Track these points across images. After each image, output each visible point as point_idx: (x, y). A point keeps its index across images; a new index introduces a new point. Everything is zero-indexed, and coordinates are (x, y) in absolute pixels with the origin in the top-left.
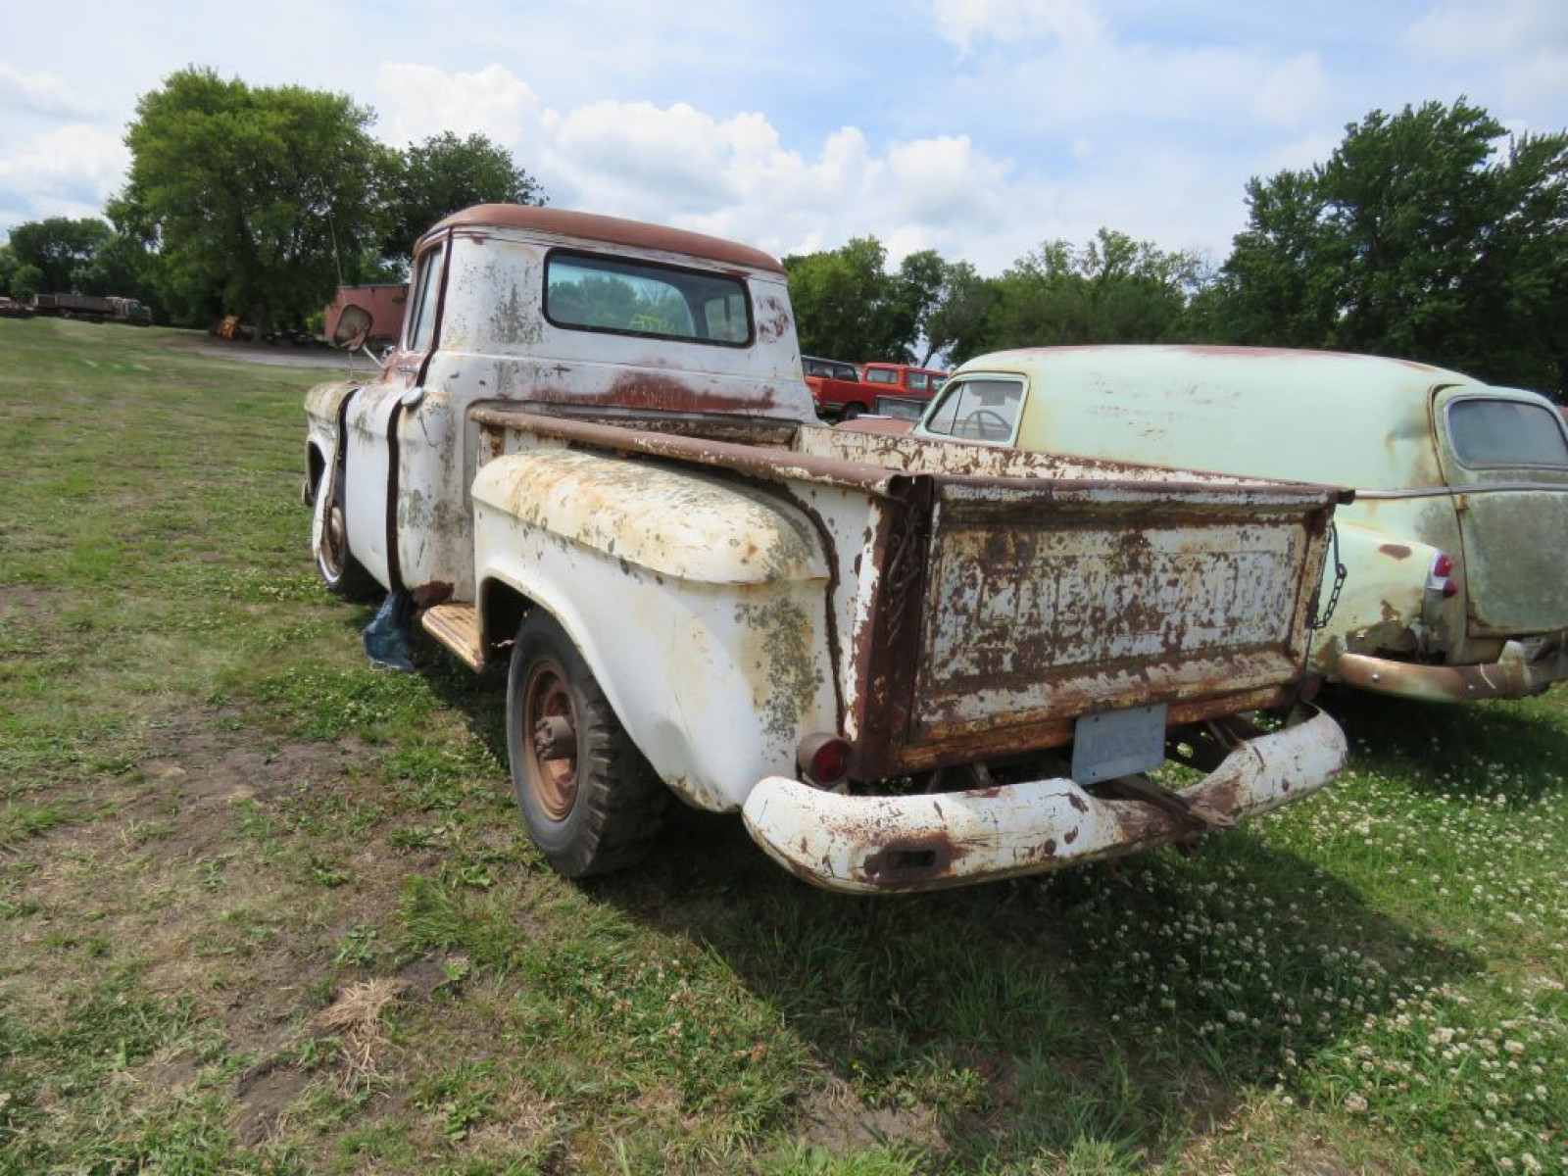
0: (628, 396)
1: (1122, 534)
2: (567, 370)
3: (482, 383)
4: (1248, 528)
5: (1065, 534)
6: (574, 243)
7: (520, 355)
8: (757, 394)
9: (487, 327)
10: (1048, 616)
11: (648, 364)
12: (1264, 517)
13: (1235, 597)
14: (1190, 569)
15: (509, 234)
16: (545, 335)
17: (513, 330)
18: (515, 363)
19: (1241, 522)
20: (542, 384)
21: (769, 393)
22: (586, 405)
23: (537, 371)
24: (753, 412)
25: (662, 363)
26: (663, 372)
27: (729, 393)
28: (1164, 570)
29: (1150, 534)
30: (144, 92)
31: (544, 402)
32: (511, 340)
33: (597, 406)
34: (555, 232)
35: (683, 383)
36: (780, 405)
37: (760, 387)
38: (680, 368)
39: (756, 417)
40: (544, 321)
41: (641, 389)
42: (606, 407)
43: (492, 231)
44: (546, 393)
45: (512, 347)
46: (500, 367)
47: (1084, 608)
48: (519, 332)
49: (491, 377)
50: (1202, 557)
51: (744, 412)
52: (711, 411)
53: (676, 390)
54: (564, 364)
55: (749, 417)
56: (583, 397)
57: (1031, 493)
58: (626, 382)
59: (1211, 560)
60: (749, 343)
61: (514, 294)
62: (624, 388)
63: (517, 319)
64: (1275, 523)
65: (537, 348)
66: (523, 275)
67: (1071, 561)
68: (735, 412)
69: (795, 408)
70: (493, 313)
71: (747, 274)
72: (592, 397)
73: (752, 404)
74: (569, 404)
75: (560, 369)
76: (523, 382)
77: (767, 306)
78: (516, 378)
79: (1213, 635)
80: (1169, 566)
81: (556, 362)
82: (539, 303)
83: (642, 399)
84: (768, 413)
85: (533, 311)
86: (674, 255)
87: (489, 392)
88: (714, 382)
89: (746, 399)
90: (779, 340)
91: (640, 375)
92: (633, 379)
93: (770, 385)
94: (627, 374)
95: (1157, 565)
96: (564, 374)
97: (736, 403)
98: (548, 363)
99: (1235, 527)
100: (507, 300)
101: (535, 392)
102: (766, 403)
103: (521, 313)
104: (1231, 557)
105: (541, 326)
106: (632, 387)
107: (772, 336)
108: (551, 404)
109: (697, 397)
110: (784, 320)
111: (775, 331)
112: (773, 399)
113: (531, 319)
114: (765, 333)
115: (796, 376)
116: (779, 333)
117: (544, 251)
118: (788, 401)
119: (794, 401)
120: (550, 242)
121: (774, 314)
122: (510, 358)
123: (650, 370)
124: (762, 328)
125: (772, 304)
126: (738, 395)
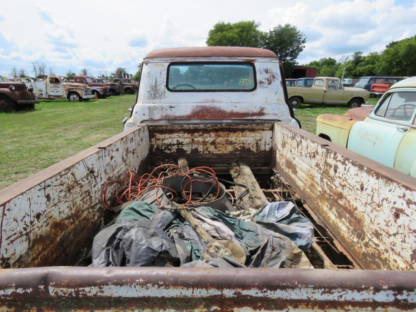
0: (198, 115)
2: (174, 107)
3: (144, 114)
6: (179, 60)
7: (157, 103)
8: (256, 110)
9: (147, 94)
11: (207, 102)
15: (155, 60)
16: (166, 95)
17: (155, 94)
18: (154, 107)
20: (164, 114)
21: (262, 110)
22: (182, 120)
23: (162, 109)
24: (254, 118)
25: (213, 101)
26: (212, 105)
27: (243, 111)
31: (165, 120)
32: (154, 98)
33: (185, 120)
34: (171, 57)
35: (221, 109)
36: (268, 114)
37: (258, 107)
38: (221, 102)
39: (256, 120)
40: (166, 90)
41: (203, 112)
42: (190, 120)
43: (150, 60)
44: (166, 116)
45: (155, 101)
46: (150, 108)
48: (157, 95)
49: (147, 112)
51: (250, 118)
52: (234, 118)
53: (219, 112)
54: (173, 105)
55: (252, 120)
56: (180, 117)
58: (197, 110)
60: (255, 88)
61: (156, 82)
62: (196, 112)
63: (156, 90)
65: (164, 100)
66: (159, 75)
68: (246, 118)
69: (276, 115)
70: (148, 89)
71: (254, 60)
72: (184, 117)
73: (254, 114)
74: (175, 120)
75: (171, 107)
76: (158, 113)
77: (264, 72)
78: (155, 112)
81: (169, 105)
82: (165, 84)
83: (204, 116)
84: (261, 118)
85: (162, 87)
87: (146, 118)
88: (235, 107)
89: (251, 112)
90: (271, 86)
91: (202, 107)
92: (200, 108)
93: (263, 106)
94: (198, 106)
96: (172, 109)
97: (246, 114)
98: (166, 105)
100: (153, 84)
101: (162, 116)
102: (261, 113)
103: (158, 88)
105: (165, 92)
106: (199, 112)
107: (266, 85)
108: (169, 120)
109: (228, 113)
110: (274, 77)
111: (267, 83)
112: (264, 111)
113: (162, 90)
114: (262, 84)
115: (277, 101)
116: (270, 84)
117: (167, 64)
118: (272, 112)
119: (275, 112)
120: (170, 60)
121: (267, 76)
122: (153, 105)
123: (207, 105)
124: (261, 82)
125: (267, 72)
126: (247, 111)
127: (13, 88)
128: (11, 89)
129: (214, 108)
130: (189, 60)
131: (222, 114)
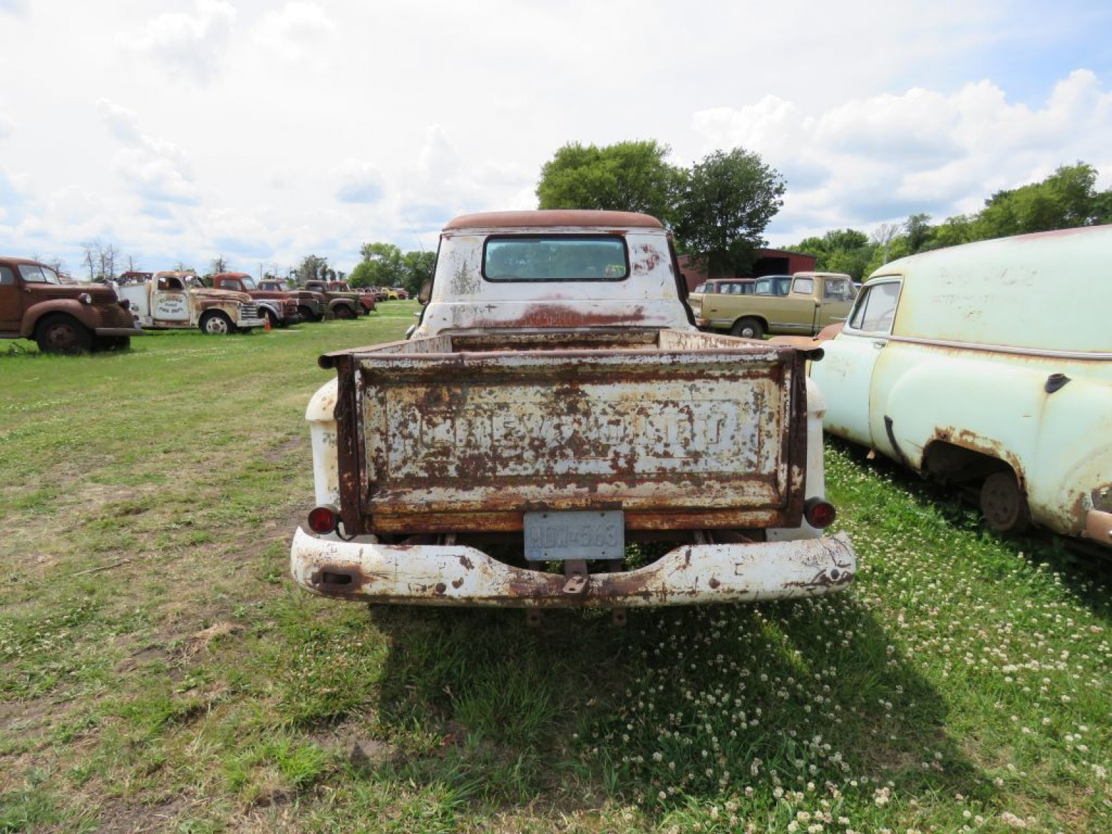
0: (534, 320)
1: (555, 388)
2: (494, 307)
3: (445, 319)
4: (699, 383)
5: (495, 389)
6: (502, 231)
7: (467, 301)
8: (629, 312)
9: (449, 287)
10: (486, 442)
11: (548, 298)
12: (717, 373)
13: (693, 435)
14: (633, 414)
15: (464, 232)
16: (482, 287)
17: (463, 287)
18: (463, 306)
19: (690, 377)
20: (479, 317)
21: (640, 310)
22: (508, 328)
23: (475, 310)
24: (627, 323)
25: (559, 297)
26: (558, 302)
27: (609, 312)
28: (604, 413)
29: (587, 388)
30: (543, 163)
31: (480, 327)
32: (462, 292)
33: (514, 328)
34: (490, 226)
35: (572, 309)
36: (648, 317)
37: (633, 306)
38: (571, 298)
39: (629, 327)
40: (482, 279)
41: (542, 315)
42: (520, 327)
43: (455, 232)
44: (481, 322)
45: (462, 297)
46: (454, 309)
47: (522, 438)
48: (467, 287)
49: (449, 315)
50: (645, 404)
51: (620, 324)
52: (593, 325)
53: (568, 314)
54: (492, 304)
55: (624, 327)
56: (505, 323)
57: (440, 362)
58: (533, 311)
59: (657, 408)
60: (627, 276)
61: (465, 266)
62: (531, 315)
63: (466, 280)
64: (734, 378)
65: (477, 295)
66: (470, 255)
67: (503, 406)
68: (614, 324)
69: (663, 318)
70: (452, 278)
71: (625, 232)
72: (511, 322)
73: (625, 318)
74: (495, 328)
75: (490, 307)
76: (468, 317)
77: (641, 251)
78: (463, 315)
79: (674, 463)
80: (609, 410)
81: (487, 303)
82: (479, 269)
83: (544, 321)
84: (639, 323)
85: (476, 274)
86: (571, 228)
87: (448, 325)
88: (596, 306)
89: (621, 315)
90: (652, 271)
91: (541, 306)
92: (537, 309)
93: (640, 305)
94: (534, 305)
95: (597, 410)
96: (492, 310)
97: (614, 318)
98: (481, 304)
99: (681, 382)
100: (460, 270)
101: (475, 322)
102: (638, 316)
103: (468, 276)
104: (681, 405)
105: (480, 282)
106: (536, 314)
107: (645, 271)
108: (485, 328)
109: (584, 316)
110: (657, 258)
111: (647, 267)
112: (643, 313)
113: (474, 279)
114: (639, 269)
115: (666, 296)
116: (651, 268)
117: (484, 238)
118: (655, 314)
119: (662, 314)
120: (488, 232)
121: (647, 256)
122: (460, 303)
123: (548, 302)
124: (637, 266)
125: (645, 249)
126: (615, 313)
127: (89, 300)
128: (83, 301)
129: (560, 308)
130: (519, 231)
131: (573, 317)
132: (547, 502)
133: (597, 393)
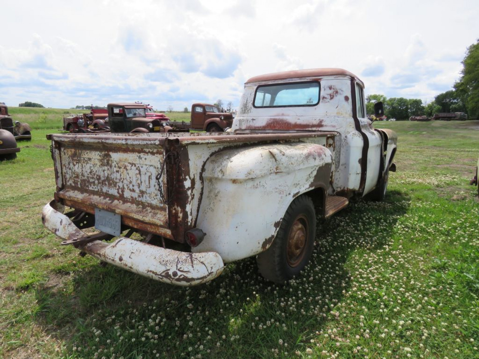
0: (270, 126)
1: (103, 153)
2: (254, 120)
4: (142, 155)
5: (88, 151)
6: (263, 83)
7: (246, 117)
8: (316, 122)
9: (240, 110)
10: (86, 174)
11: (278, 115)
12: (147, 150)
13: (141, 182)
14: (123, 167)
15: (249, 85)
16: (252, 110)
17: (245, 110)
18: (243, 119)
19: (139, 152)
20: (248, 125)
21: (321, 122)
22: (259, 129)
23: (248, 121)
24: (314, 129)
25: (283, 115)
26: (281, 118)
27: (305, 123)
28: (115, 167)
31: (249, 129)
32: (244, 113)
33: (262, 130)
34: (259, 81)
35: (288, 121)
36: (326, 126)
37: (318, 119)
38: (288, 116)
39: (315, 131)
40: (252, 107)
42: (264, 130)
44: (249, 127)
45: (244, 115)
46: (240, 121)
47: (94, 174)
48: (246, 111)
49: (238, 124)
50: (126, 164)
51: (310, 129)
52: (297, 129)
53: (285, 123)
54: (254, 118)
55: (313, 131)
56: (258, 127)
58: (270, 122)
59: (130, 166)
60: (318, 103)
61: (247, 101)
62: (269, 124)
63: (246, 107)
64: (153, 153)
65: (250, 114)
66: (249, 95)
67: (90, 159)
68: (307, 129)
69: (334, 126)
70: (242, 106)
71: (320, 79)
72: (261, 127)
73: (313, 126)
75: (253, 120)
77: (328, 89)
78: (243, 123)
79: (135, 195)
80: (117, 165)
81: (252, 118)
82: (252, 102)
83: (275, 127)
84: (320, 129)
85: (250, 105)
86: (293, 79)
87: (237, 127)
88: (299, 119)
89: (311, 124)
90: (332, 101)
91: (274, 119)
92: (272, 121)
93: (322, 119)
94: (271, 119)
95: (113, 165)
97: (307, 126)
98: (250, 118)
99: (137, 153)
100: (245, 103)
101: (247, 127)
102: (320, 125)
103: (247, 105)
104: (137, 166)
106: (272, 123)
107: (328, 100)
108: (251, 130)
109: (293, 125)
110: (337, 92)
111: (329, 98)
112: (323, 123)
113: (250, 107)
114: (325, 99)
115: (337, 114)
116: (331, 98)
117: (256, 87)
118: (330, 124)
119: (333, 124)
120: (258, 84)
121: (331, 92)
122: (242, 118)
123: (277, 117)
124: (324, 98)
125: (330, 88)
126: (308, 123)
127: (223, 118)
128: (221, 119)
129: (282, 121)
130: (270, 83)
131: (288, 125)
132: (96, 204)
133: (115, 156)
